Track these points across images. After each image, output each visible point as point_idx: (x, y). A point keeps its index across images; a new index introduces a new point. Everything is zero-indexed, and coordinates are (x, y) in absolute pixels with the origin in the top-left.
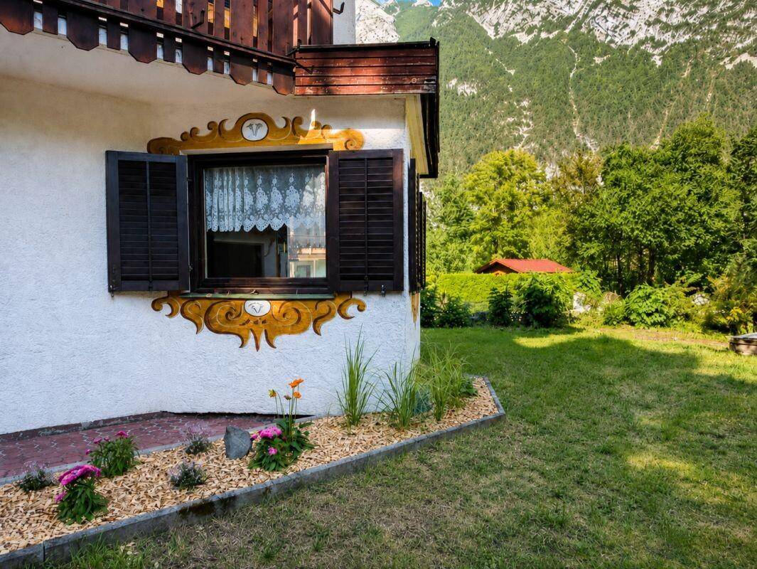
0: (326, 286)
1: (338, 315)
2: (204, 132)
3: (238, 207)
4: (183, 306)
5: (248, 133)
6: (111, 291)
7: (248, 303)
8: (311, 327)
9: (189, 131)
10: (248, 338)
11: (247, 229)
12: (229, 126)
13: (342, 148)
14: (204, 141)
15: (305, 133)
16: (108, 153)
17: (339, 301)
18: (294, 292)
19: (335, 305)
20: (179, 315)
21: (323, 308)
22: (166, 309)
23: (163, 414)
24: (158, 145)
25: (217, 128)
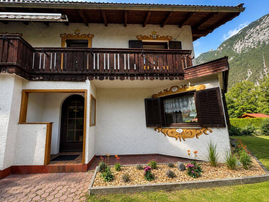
0: (199, 125)
1: (203, 133)
2: (163, 92)
3: (172, 107)
4: (161, 130)
5: (173, 90)
6: (147, 126)
7: (177, 130)
8: (195, 136)
9: (160, 92)
10: (178, 139)
11: (174, 112)
12: (168, 90)
13: (199, 90)
14: (163, 94)
15: (188, 88)
16: (145, 99)
17: (204, 129)
18: (189, 127)
19: (202, 131)
20: (161, 132)
21: (198, 131)
22: (158, 130)
23: (158, 155)
24: (154, 96)
25: (166, 91)
